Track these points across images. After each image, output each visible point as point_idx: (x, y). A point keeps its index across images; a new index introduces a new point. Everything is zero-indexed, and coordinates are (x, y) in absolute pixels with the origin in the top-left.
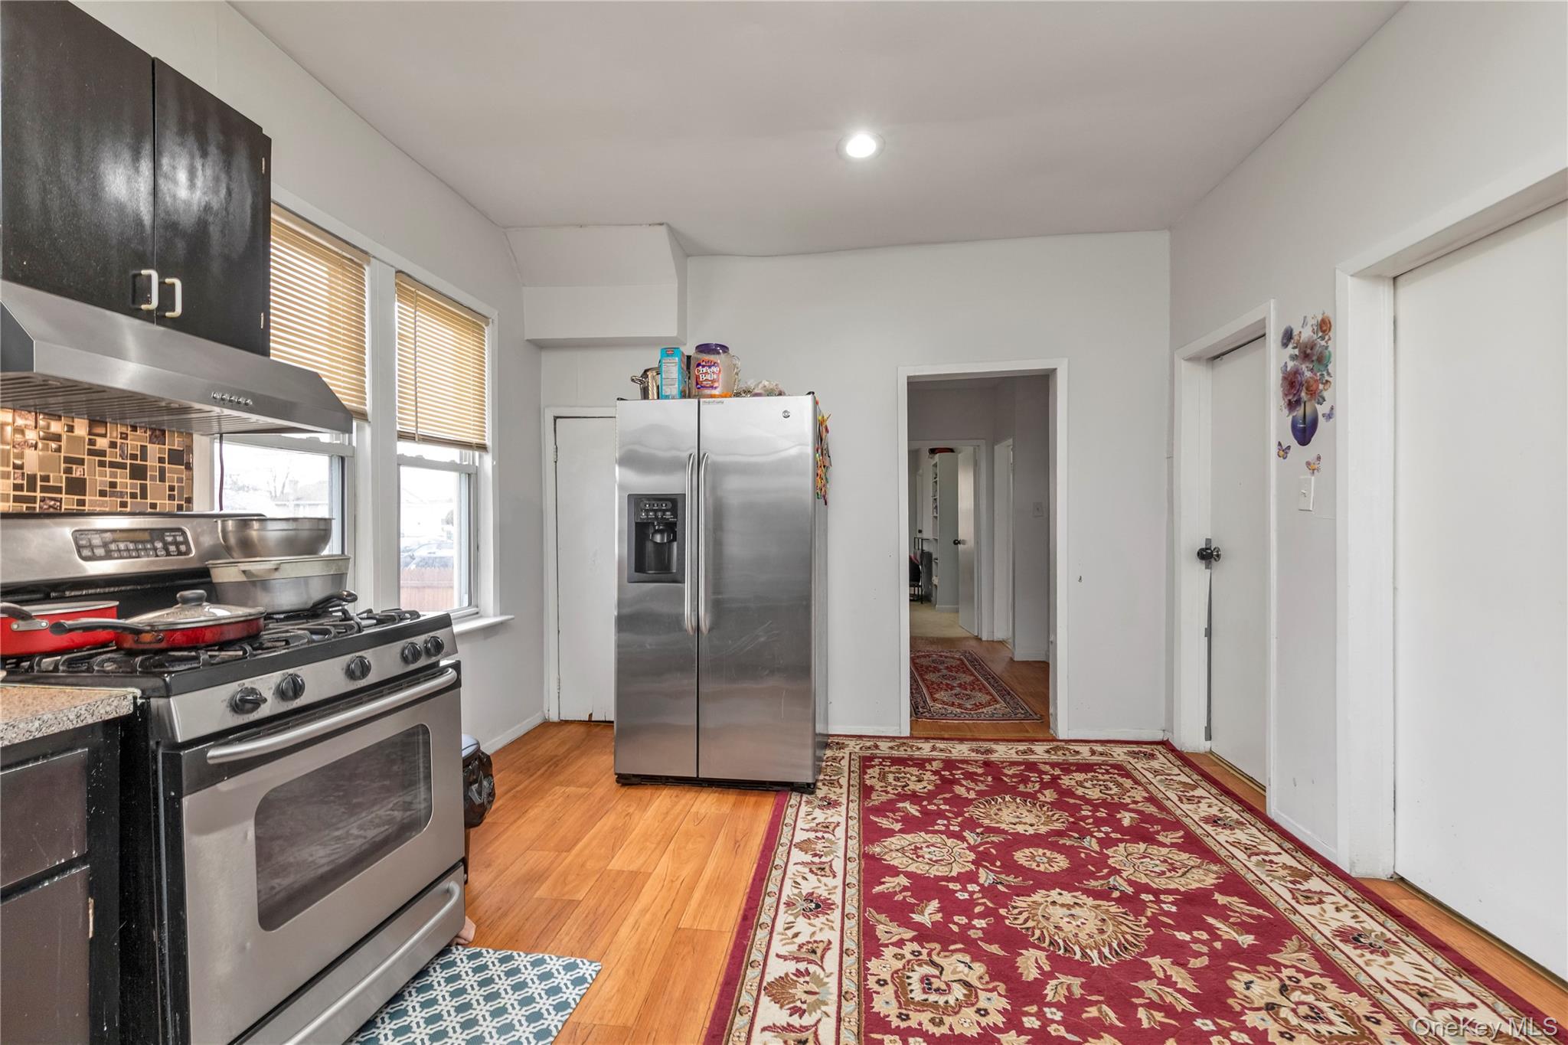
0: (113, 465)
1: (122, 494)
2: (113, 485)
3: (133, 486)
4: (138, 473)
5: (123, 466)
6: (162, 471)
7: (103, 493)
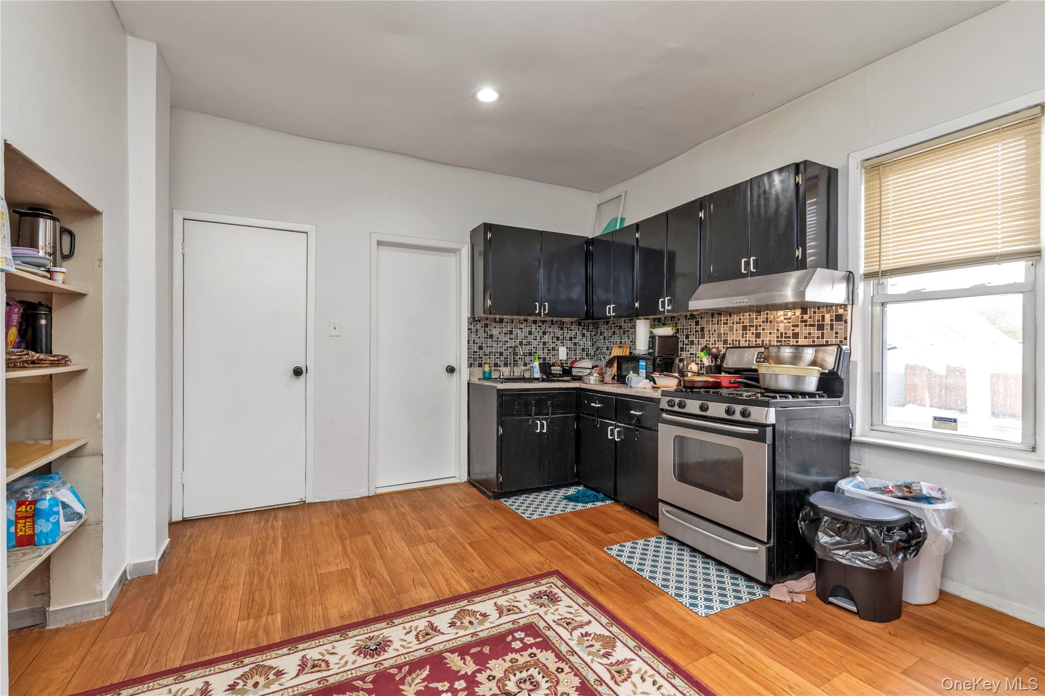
0: (810, 325)
1: (814, 337)
2: (810, 334)
3: (818, 334)
4: (821, 327)
5: (814, 325)
6: (832, 326)
7: (806, 338)
